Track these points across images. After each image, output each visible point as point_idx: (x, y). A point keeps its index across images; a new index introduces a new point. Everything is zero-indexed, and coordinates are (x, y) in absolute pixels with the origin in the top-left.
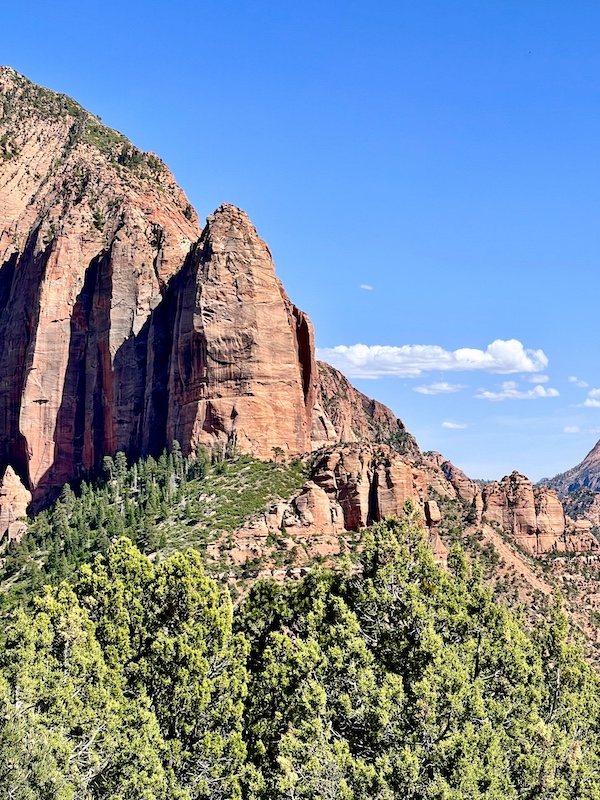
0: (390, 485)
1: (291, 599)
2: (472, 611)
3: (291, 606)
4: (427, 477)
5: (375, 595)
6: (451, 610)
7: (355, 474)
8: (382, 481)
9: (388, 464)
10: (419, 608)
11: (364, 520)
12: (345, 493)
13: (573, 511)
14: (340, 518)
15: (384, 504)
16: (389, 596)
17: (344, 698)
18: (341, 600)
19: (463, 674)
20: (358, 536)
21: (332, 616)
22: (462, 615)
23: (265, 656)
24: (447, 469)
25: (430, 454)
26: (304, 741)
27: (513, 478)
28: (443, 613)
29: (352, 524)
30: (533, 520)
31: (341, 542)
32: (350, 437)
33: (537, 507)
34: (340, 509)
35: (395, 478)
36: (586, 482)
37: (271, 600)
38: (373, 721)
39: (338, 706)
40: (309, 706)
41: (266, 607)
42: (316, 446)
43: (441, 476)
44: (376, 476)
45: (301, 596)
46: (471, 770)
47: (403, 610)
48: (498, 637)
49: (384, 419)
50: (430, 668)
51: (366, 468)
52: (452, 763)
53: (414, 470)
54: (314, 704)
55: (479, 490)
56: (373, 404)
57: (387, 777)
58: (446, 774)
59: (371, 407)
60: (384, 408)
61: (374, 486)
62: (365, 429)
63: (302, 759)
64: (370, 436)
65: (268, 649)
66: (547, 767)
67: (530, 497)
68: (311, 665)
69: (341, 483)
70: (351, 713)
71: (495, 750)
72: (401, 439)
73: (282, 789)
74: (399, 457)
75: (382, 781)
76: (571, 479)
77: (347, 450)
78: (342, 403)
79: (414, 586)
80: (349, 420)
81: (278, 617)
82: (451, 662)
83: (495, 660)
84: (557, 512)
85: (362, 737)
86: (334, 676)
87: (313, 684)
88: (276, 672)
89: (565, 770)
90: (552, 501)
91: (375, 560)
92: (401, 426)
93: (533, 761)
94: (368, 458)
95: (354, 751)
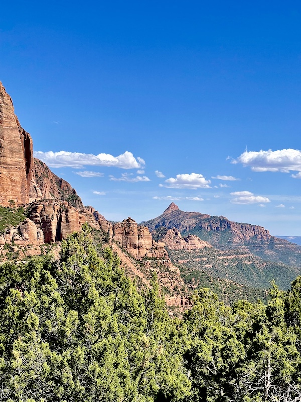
0: (68, 221)
1: (21, 273)
2: (114, 280)
3: (21, 276)
4: (86, 218)
5: (66, 270)
6: (104, 279)
7: (50, 215)
8: (63, 219)
9: (67, 211)
10: (88, 277)
11: (54, 238)
12: (45, 225)
13: (156, 238)
14: (42, 237)
15: (64, 231)
16: (73, 271)
17: (48, 322)
18: (49, 272)
19: (108, 310)
20: (50, 246)
21: (43, 280)
22: (109, 282)
23: (6, 301)
24: (96, 215)
25: (88, 207)
26: (27, 343)
27: (128, 221)
28: (100, 281)
29: (48, 240)
30: (137, 242)
31: (42, 249)
32: (48, 196)
33: (139, 235)
34: (42, 233)
35: (70, 218)
36: (163, 224)
37: (10, 273)
38: (62, 333)
39: (45, 325)
40: (30, 325)
41: (8, 276)
42: (31, 200)
43: (93, 218)
44: (61, 216)
45: (26, 271)
46: (110, 358)
47: (79, 278)
48: (127, 294)
49: (66, 189)
50: (92, 307)
51: (56, 213)
52: (101, 354)
53: (80, 215)
54: (32, 324)
55: (111, 226)
56: (61, 181)
57: (68, 361)
58: (98, 360)
59: (60, 182)
60: (66, 183)
61: (60, 221)
62: (56, 193)
63: (24, 352)
64: (59, 196)
65: (8, 298)
66: (146, 357)
67: (136, 230)
68: (32, 305)
69: (43, 220)
70: (51, 329)
71: (122, 348)
72: (74, 199)
73: (14, 367)
74: (73, 208)
75: (65, 363)
76: (156, 222)
77: (47, 203)
78: (45, 180)
79: (86, 267)
80: (48, 188)
81: (14, 281)
82: (103, 305)
83: (124, 304)
84: (148, 238)
85: (56, 342)
86: (43, 311)
87: (33, 314)
88: (12, 309)
89: (154, 359)
90: (146, 232)
91: (67, 253)
92: (74, 193)
93: (140, 354)
94: (57, 208)
95: (51, 348)
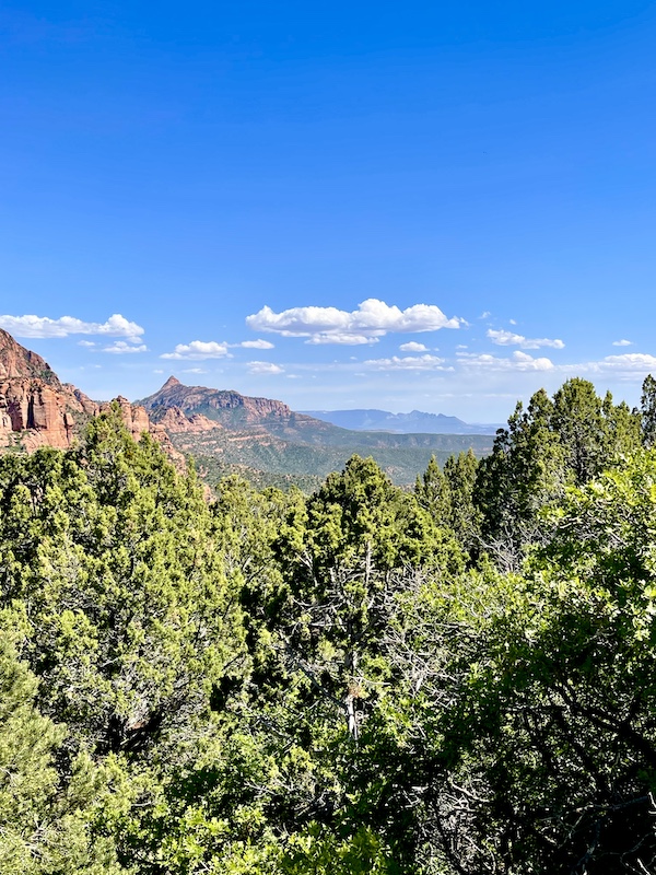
0: (42, 404)
4: (65, 399)
7: (19, 397)
8: (36, 401)
9: (40, 391)
11: (25, 425)
12: (12, 408)
13: (155, 420)
14: (9, 424)
15: (37, 416)
20: (21, 434)
24: (77, 395)
25: (67, 385)
27: (118, 400)
29: (17, 428)
31: (10, 439)
32: (15, 373)
33: (133, 417)
34: (9, 418)
35: (45, 399)
36: (162, 403)
37: (13, 466)
38: (99, 534)
39: (75, 525)
40: (59, 526)
41: (11, 470)
43: (74, 399)
44: (32, 397)
45: (34, 464)
47: (113, 468)
49: (37, 363)
51: (26, 393)
53: (57, 395)
55: (97, 406)
56: (30, 353)
59: (29, 355)
60: (37, 356)
61: (31, 404)
62: (25, 369)
63: (54, 556)
64: (28, 373)
67: (129, 411)
69: (9, 403)
72: (48, 375)
74: (47, 386)
76: (153, 400)
77: (14, 382)
78: (9, 353)
79: (120, 453)
80: (14, 363)
84: (145, 420)
90: (142, 413)
91: (95, 439)
92: (49, 368)
94: (27, 387)
